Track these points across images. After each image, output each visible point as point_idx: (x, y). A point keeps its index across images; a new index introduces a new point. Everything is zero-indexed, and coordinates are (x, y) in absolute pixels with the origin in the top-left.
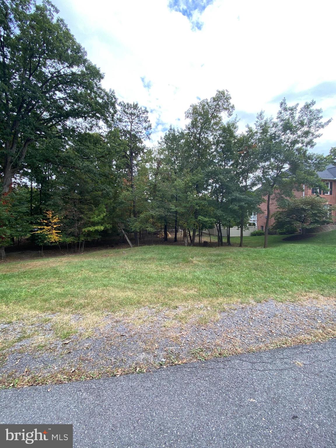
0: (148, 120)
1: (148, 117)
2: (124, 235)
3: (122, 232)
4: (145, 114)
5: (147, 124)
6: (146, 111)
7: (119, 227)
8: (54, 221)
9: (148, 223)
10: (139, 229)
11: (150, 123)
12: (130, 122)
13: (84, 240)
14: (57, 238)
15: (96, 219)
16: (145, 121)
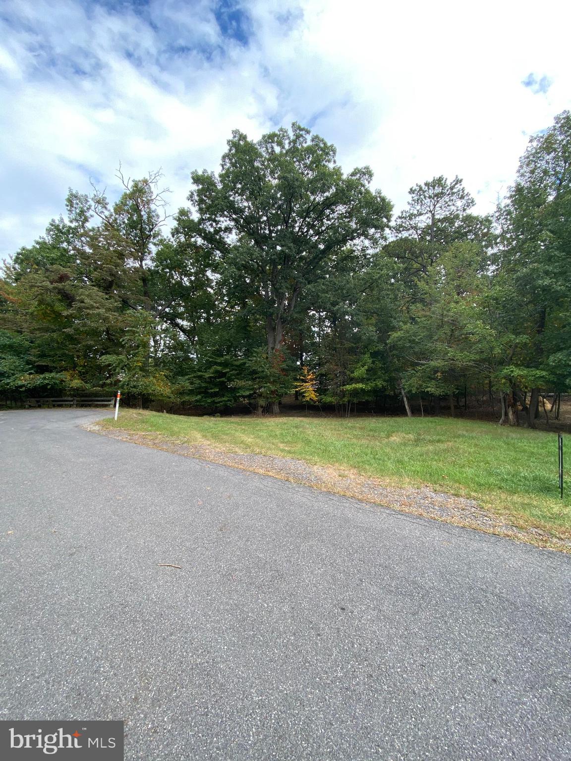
0: (465, 193)
1: (463, 188)
2: (402, 397)
3: (401, 393)
4: (456, 186)
5: (464, 201)
6: (458, 181)
7: (399, 385)
8: (309, 377)
9: (433, 379)
10: (418, 389)
11: (470, 197)
12: (431, 211)
13: (349, 402)
14: (314, 396)
15: (356, 374)
16: (462, 197)
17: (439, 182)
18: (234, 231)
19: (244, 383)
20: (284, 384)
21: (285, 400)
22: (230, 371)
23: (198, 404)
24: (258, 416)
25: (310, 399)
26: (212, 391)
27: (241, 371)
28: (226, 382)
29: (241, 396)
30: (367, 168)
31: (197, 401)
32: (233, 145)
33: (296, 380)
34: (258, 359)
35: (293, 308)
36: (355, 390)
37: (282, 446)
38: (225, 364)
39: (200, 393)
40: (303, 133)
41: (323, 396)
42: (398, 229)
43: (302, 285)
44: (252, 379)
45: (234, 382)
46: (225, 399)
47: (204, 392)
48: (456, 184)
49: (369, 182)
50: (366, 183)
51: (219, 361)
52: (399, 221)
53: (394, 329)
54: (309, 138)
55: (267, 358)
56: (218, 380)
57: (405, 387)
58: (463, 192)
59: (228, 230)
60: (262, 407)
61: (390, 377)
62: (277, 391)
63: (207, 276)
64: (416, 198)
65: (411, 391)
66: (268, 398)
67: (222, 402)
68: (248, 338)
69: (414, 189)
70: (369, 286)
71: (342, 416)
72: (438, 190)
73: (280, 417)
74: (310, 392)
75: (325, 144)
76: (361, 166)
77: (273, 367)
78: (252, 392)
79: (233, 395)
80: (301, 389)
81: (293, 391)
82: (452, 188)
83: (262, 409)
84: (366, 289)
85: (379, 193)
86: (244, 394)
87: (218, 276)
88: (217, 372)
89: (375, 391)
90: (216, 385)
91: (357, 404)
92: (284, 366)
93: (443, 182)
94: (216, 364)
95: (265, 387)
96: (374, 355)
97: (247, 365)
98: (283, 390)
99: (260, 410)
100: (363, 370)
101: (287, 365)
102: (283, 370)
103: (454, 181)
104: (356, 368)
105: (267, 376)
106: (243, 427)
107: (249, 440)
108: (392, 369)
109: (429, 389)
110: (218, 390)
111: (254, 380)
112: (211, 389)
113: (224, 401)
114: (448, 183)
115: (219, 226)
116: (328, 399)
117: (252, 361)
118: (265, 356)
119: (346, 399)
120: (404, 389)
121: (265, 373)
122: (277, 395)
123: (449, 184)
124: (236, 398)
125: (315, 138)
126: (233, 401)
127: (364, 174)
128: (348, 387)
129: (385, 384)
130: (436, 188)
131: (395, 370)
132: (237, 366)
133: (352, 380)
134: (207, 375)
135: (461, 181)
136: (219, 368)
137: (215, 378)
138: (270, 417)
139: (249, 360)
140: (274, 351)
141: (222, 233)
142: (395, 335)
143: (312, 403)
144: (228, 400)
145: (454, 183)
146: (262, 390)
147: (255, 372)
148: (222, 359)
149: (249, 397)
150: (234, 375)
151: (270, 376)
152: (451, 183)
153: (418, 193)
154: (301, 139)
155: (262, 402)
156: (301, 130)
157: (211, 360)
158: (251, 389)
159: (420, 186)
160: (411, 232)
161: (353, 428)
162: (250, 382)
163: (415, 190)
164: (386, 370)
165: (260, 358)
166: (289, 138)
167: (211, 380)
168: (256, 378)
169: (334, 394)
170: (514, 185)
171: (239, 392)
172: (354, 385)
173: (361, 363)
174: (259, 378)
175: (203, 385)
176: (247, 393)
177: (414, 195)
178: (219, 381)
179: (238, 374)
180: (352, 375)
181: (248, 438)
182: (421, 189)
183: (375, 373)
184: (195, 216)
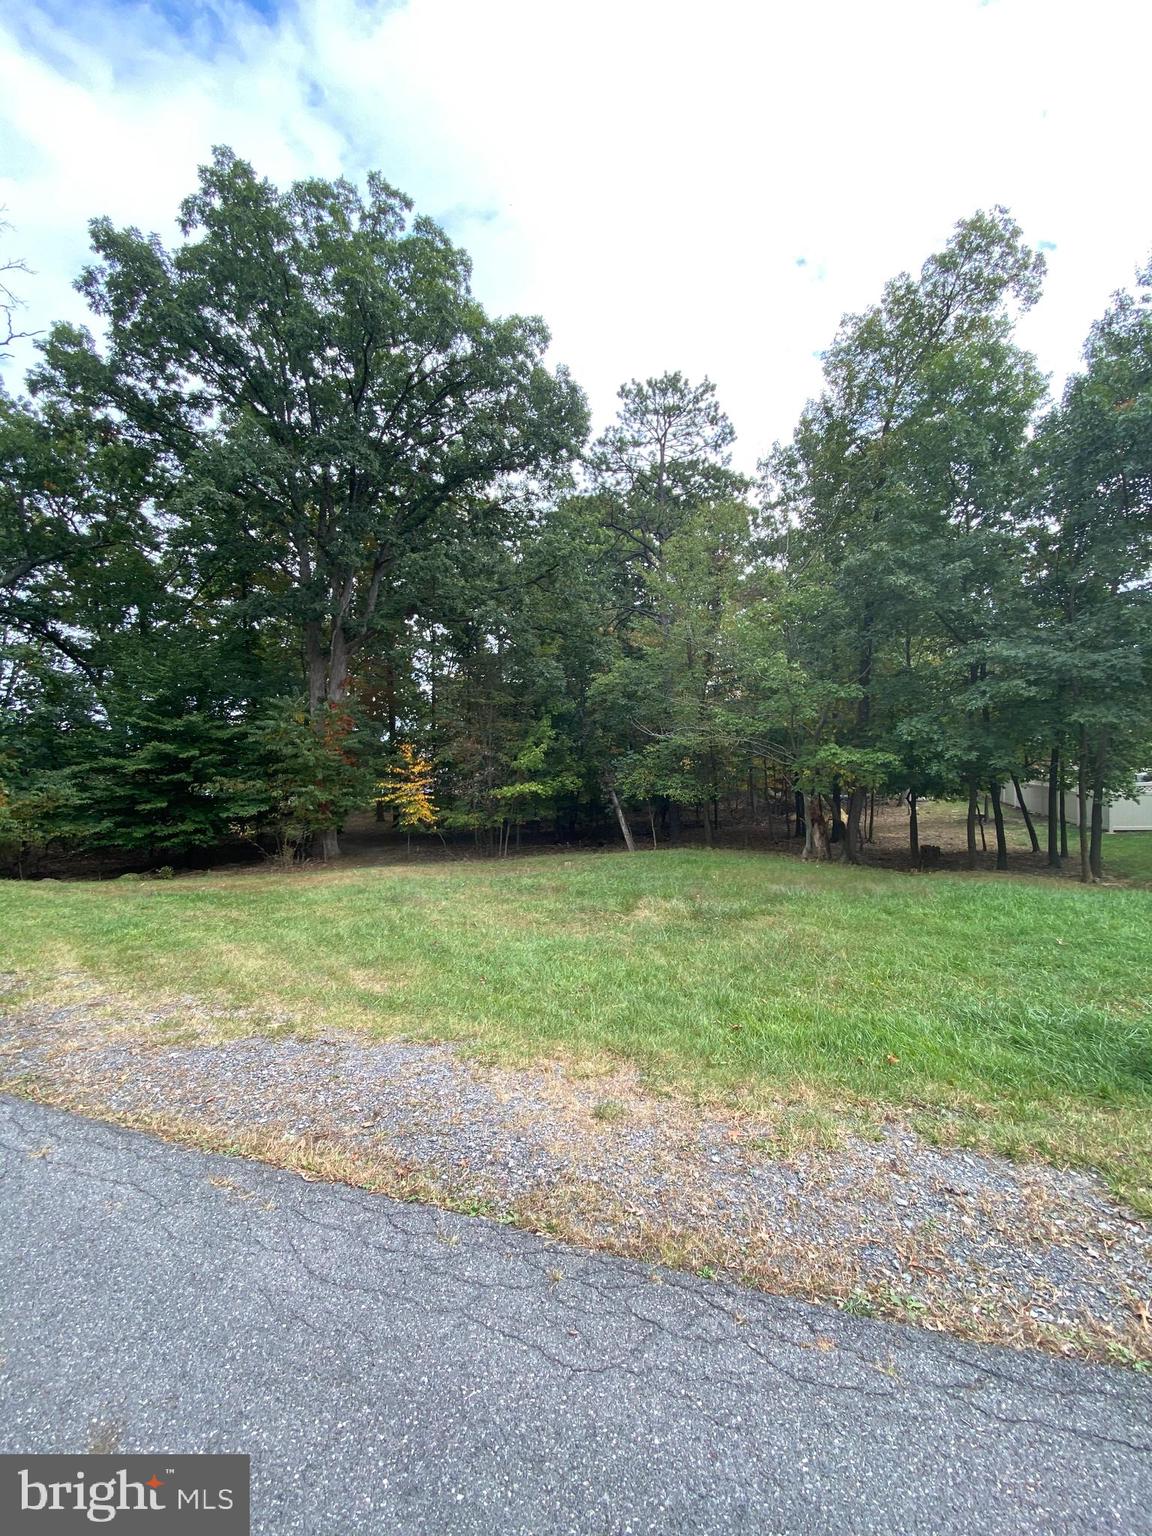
0: (720, 413)
1: (717, 403)
2: (615, 809)
3: (611, 801)
4: (705, 397)
5: (717, 429)
6: (709, 388)
7: (606, 784)
8: (417, 769)
9: (676, 771)
10: (647, 792)
11: (728, 422)
12: (658, 440)
13: (506, 822)
14: (428, 813)
15: (523, 762)
16: (713, 421)
17: (673, 383)
18: (217, 410)
19: (241, 786)
20: (353, 787)
21: (354, 823)
22: (202, 755)
23: (104, 842)
24: (282, 867)
25: (420, 820)
26: (148, 807)
27: (234, 754)
28: (189, 783)
29: (235, 819)
30: (537, 320)
31: (98, 836)
32: (215, 181)
33: (381, 775)
34: (283, 725)
35: (373, 607)
36: (521, 797)
37: (359, 979)
38: (187, 737)
39: (112, 813)
40: (395, 202)
41: (447, 813)
42: (599, 465)
43: (396, 552)
44: (266, 774)
45: (214, 782)
46: (188, 827)
47: (127, 812)
48: (704, 392)
49: (542, 351)
50: (537, 351)
51: (168, 728)
52: (599, 450)
53: (597, 666)
54: (410, 218)
55: (307, 722)
56: (165, 778)
57: (624, 787)
58: (716, 411)
59: (197, 401)
60: (292, 844)
61: (589, 769)
62: (332, 802)
63: (143, 519)
64: (632, 407)
65: (634, 796)
66: (308, 822)
67: (175, 835)
68: (255, 675)
69: (627, 388)
70: (547, 571)
71: (489, 856)
72: (672, 400)
73: (344, 868)
74: (418, 806)
75: (446, 242)
76: (525, 312)
77: (323, 746)
78: (264, 808)
79: (211, 816)
80: (397, 798)
81: (374, 802)
82: (696, 400)
83: (292, 851)
84: (542, 577)
85: (566, 374)
86: (243, 814)
87: (176, 522)
88: (162, 757)
89: (562, 799)
90: (160, 792)
91: (522, 826)
92: (352, 742)
93: (681, 384)
94: (162, 736)
95: (300, 795)
96: (558, 721)
97: (251, 739)
98: (348, 802)
99: (289, 852)
100: (538, 752)
101: (360, 742)
102: (348, 752)
103: (702, 385)
104: (521, 749)
105: (306, 767)
106: (234, 914)
107: (248, 963)
108: (593, 751)
109: (670, 792)
110: (165, 805)
111: (270, 776)
112: (147, 802)
113: (185, 832)
114: (693, 385)
115: (174, 387)
116: (461, 819)
117: (263, 729)
118: (300, 717)
119: (500, 818)
120: (619, 793)
121: (300, 760)
122: (334, 813)
123: (693, 390)
124: (219, 826)
125: (424, 224)
126: (210, 833)
127: (533, 332)
128: (508, 791)
129: (579, 782)
130: (669, 394)
131: (599, 753)
132: (219, 741)
133: (512, 776)
134: (130, 767)
135: (713, 388)
136: (168, 748)
137: (158, 772)
138: (315, 870)
139: (259, 728)
140: (326, 705)
141: (184, 409)
142: (602, 679)
143: (423, 829)
144: (196, 831)
145: (701, 390)
146: (293, 801)
147: (272, 757)
148: (179, 722)
149: (259, 819)
150: (213, 765)
151: (316, 766)
152: (697, 389)
153: (637, 399)
154: (391, 219)
155: (293, 831)
156: (394, 194)
157: (145, 724)
158: (262, 801)
159: (638, 385)
160: (620, 476)
161: (536, 890)
162: (259, 784)
163: (630, 391)
164: (580, 752)
165: (287, 721)
166: (361, 208)
167: (144, 781)
168: (276, 772)
169: (472, 807)
170: (818, 399)
171: (228, 810)
172: (519, 788)
173: (532, 739)
174: (285, 772)
175: (120, 792)
176: (252, 811)
177: (628, 401)
178: (169, 782)
179: (225, 763)
180: (515, 764)
181: (247, 957)
182: (640, 390)
183: (560, 760)
184: (103, 349)
